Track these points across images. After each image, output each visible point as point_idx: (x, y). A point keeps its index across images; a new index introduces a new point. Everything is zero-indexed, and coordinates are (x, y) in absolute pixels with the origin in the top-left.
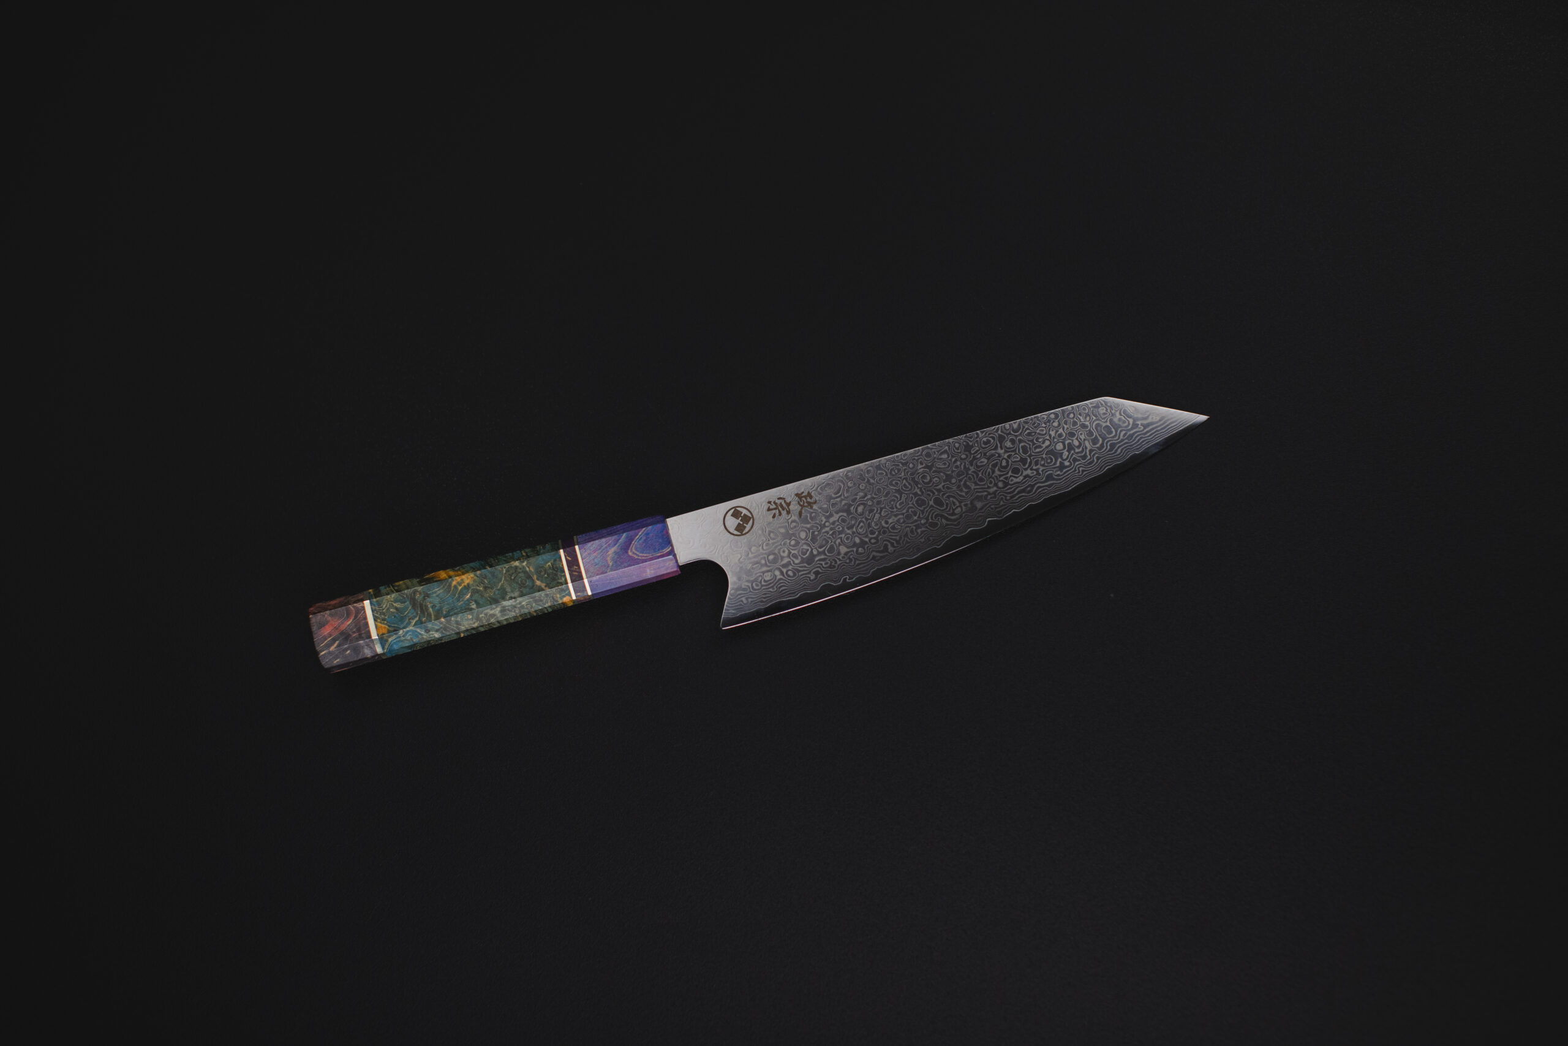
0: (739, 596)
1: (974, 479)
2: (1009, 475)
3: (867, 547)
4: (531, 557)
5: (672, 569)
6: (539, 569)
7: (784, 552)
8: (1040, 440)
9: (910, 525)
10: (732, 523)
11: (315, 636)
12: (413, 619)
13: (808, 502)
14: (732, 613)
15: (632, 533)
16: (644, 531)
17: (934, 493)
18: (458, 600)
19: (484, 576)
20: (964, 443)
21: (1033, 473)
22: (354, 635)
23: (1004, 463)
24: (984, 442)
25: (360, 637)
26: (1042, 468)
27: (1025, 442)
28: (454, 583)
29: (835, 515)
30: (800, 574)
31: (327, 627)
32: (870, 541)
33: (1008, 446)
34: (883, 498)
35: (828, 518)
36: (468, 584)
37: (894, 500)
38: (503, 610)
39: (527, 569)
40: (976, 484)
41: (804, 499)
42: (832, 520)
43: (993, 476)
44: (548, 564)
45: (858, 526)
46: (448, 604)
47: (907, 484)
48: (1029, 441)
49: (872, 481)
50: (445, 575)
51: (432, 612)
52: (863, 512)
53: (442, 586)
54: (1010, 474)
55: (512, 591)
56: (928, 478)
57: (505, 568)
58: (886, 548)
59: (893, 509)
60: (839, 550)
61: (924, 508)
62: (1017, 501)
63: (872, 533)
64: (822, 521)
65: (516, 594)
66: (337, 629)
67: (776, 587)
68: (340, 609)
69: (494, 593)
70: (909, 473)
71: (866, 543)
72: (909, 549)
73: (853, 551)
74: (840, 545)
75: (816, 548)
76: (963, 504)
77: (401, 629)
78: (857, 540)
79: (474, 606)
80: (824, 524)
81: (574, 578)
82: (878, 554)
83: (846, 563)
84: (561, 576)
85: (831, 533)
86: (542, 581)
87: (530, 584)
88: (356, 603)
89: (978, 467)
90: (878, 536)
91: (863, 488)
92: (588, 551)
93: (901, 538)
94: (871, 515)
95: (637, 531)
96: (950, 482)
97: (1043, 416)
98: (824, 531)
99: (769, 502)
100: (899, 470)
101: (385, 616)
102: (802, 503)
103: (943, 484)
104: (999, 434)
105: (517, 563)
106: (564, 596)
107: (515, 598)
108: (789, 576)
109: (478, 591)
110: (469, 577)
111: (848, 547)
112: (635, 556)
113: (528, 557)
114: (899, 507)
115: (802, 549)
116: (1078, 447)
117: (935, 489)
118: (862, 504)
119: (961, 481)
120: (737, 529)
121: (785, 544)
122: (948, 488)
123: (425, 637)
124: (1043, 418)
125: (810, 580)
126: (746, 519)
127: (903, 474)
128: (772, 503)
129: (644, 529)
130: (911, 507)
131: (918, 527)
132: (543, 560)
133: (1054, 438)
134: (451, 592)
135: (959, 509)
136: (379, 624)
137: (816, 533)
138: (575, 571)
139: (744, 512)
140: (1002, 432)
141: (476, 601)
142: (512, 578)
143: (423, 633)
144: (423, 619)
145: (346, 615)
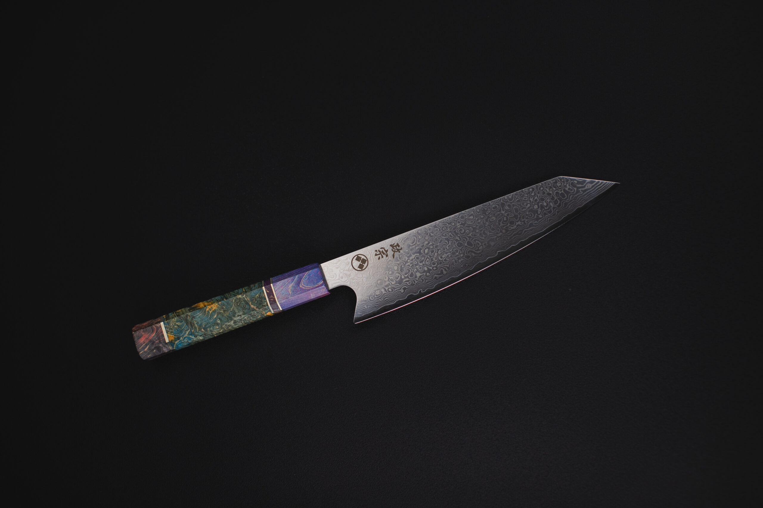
0: (363, 305)
1: (489, 229)
2: (508, 226)
3: (432, 272)
4: (247, 292)
5: (325, 293)
6: (252, 299)
7: (386, 278)
8: (525, 204)
9: (454, 258)
10: (356, 264)
11: (136, 344)
12: (187, 331)
13: (397, 249)
14: (359, 314)
15: (301, 275)
16: (308, 273)
17: (467, 239)
18: (210, 319)
19: (223, 304)
20: (482, 209)
21: (522, 223)
22: (157, 341)
23: (505, 219)
24: (493, 207)
25: (160, 342)
26: (526, 220)
27: (516, 206)
28: (207, 309)
29: (412, 255)
30: (395, 290)
31: (142, 338)
32: (433, 268)
33: (507, 209)
34: (439, 244)
35: (409, 257)
36: (215, 310)
37: (445, 245)
38: (235, 322)
39: (246, 299)
40: (490, 232)
41: (395, 247)
42: (411, 258)
43: (499, 226)
44: (256, 296)
45: (426, 261)
46: (205, 321)
47: (452, 235)
48: (518, 205)
49: (432, 234)
50: (203, 305)
51: (197, 326)
52: (428, 253)
53: (201, 312)
54: (509, 224)
55: (239, 312)
56: (463, 231)
57: (234, 299)
58: (442, 271)
59: (445, 249)
60: (416, 275)
61: (462, 248)
62: (514, 240)
63: (434, 264)
64: (406, 259)
65: (241, 313)
66: (148, 339)
67: (383, 298)
68: (148, 328)
69: (229, 314)
70: (452, 228)
71: (431, 270)
72: (455, 272)
73: (424, 275)
74: (416, 272)
75: (403, 275)
76: (483, 244)
77: (181, 336)
78: (426, 269)
79: (219, 322)
80: (407, 261)
81: (271, 302)
82: (438, 276)
83: (421, 282)
84: (264, 301)
85: (411, 265)
86: (254, 305)
87: (248, 307)
88: (156, 324)
89: (490, 222)
90: (437, 265)
91: (427, 239)
92: (278, 287)
93: (450, 265)
94: (432, 254)
95: (303, 274)
96: (475, 232)
97: (526, 190)
98: (407, 265)
99: (376, 251)
100: (447, 227)
101: (172, 330)
102: (394, 250)
103: (471, 233)
104: (501, 203)
105: (240, 296)
106: (267, 312)
107: (240, 315)
108: (389, 292)
109: (220, 313)
110: (215, 305)
111: (421, 273)
112: (303, 287)
113: (246, 292)
114: (448, 248)
115: (396, 276)
116: (546, 206)
117: (467, 237)
118: (427, 248)
119: (481, 231)
120: (359, 267)
121: (386, 274)
122: (475, 235)
123: (194, 339)
124: (526, 191)
125: (401, 293)
126: (364, 261)
127: (449, 229)
128: (378, 251)
129: (307, 272)
130: (455, 248)
131: (459, 259)
132: (254, 293)
133: (532, 202)
134: (206, 314)
135: (481, 247)
136: (169, 335)
137: (403, 266)
138: (272, 298)
139: (363, 257)
140: (503, 201)
141: (220, 319)
142: (238, 304)
143: (193, 337)
144: (193, 331)
145: (151, 331)
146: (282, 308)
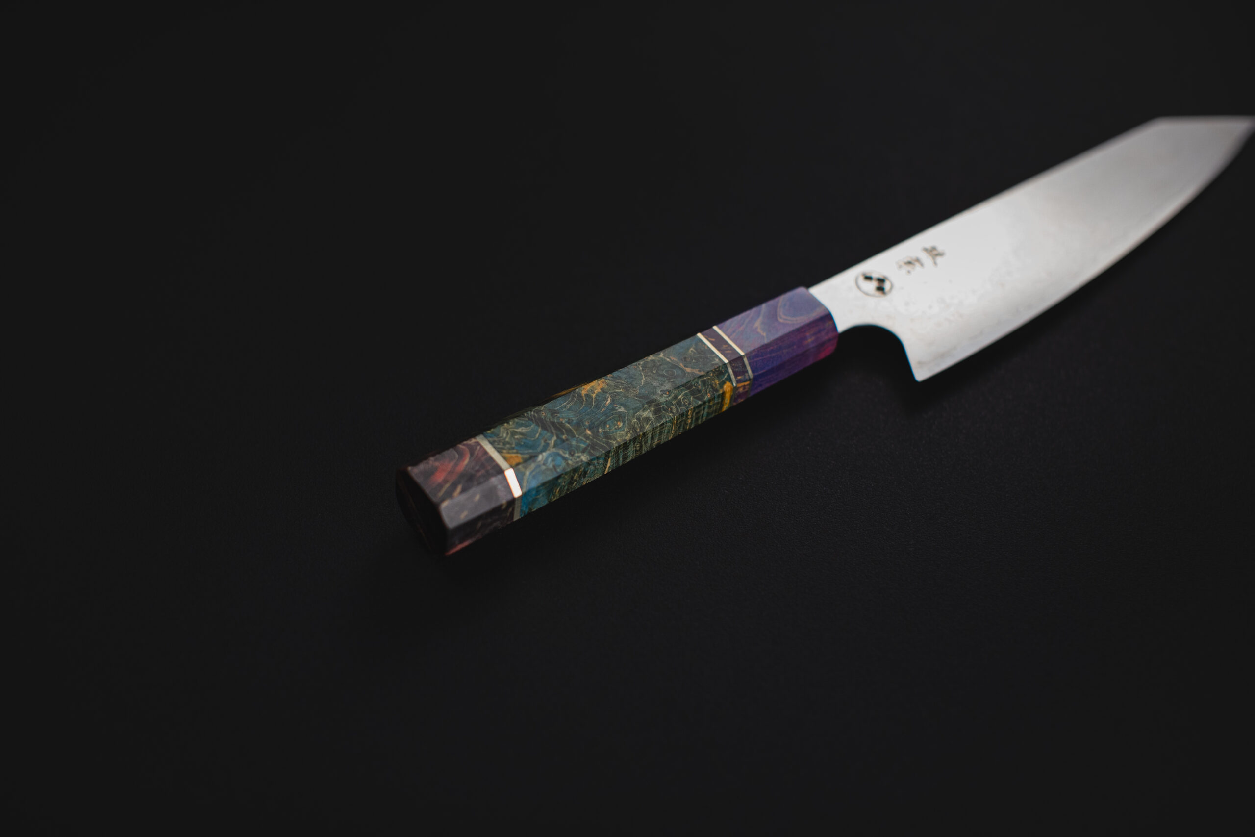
6: (683, 357)
10: (868, 286)
11: (424, 488)
12: (550, 440)
13: (937, 253)
15: (771, 302)
16: (784, 298)
18: (598, 407)
19: (618, 378)
22: (480, 474)
25: (488, 476)
28: (583, 393)
31: (436, 475)
36: (603, 390)
39: (668, 360)
41: (931, 252)
44: (690, 351)
46: (587, 415)
51: (570, 427)
53: (569, 398)
55: (662, 384)
57: (639, 364)
65: (668, 386)
66: (453, 472)
68: (447, 452)
69: (641, 392)
77: (539, 453)
79: (622, 409)
84: (713, 357)
86: (692, 368)
87: (680, 373)
88: (466, 442)
92: (730, 330)
95: (776, 299)
99: (895, 260)
101: (510, 445)
102: (931, 256)
105: (653, 357)
106: (724, 383)
107: (668, 391)
109: (619, 394)
110: (600, 383)
112: (788, 322)
120: (876, 291)
123: (569, 462)
126: (881, 281)
128: (899, 261)
129: (783, 296)
132: (683, 348)
134: (584, 402)
136: (508, 455)
138: (727, 350)
139: (875, 274)
141: (621, 404)
142: (655, 372)
143: (567, 455)
144: (564, 437)
145: (457, 456)
146: (753, 371)
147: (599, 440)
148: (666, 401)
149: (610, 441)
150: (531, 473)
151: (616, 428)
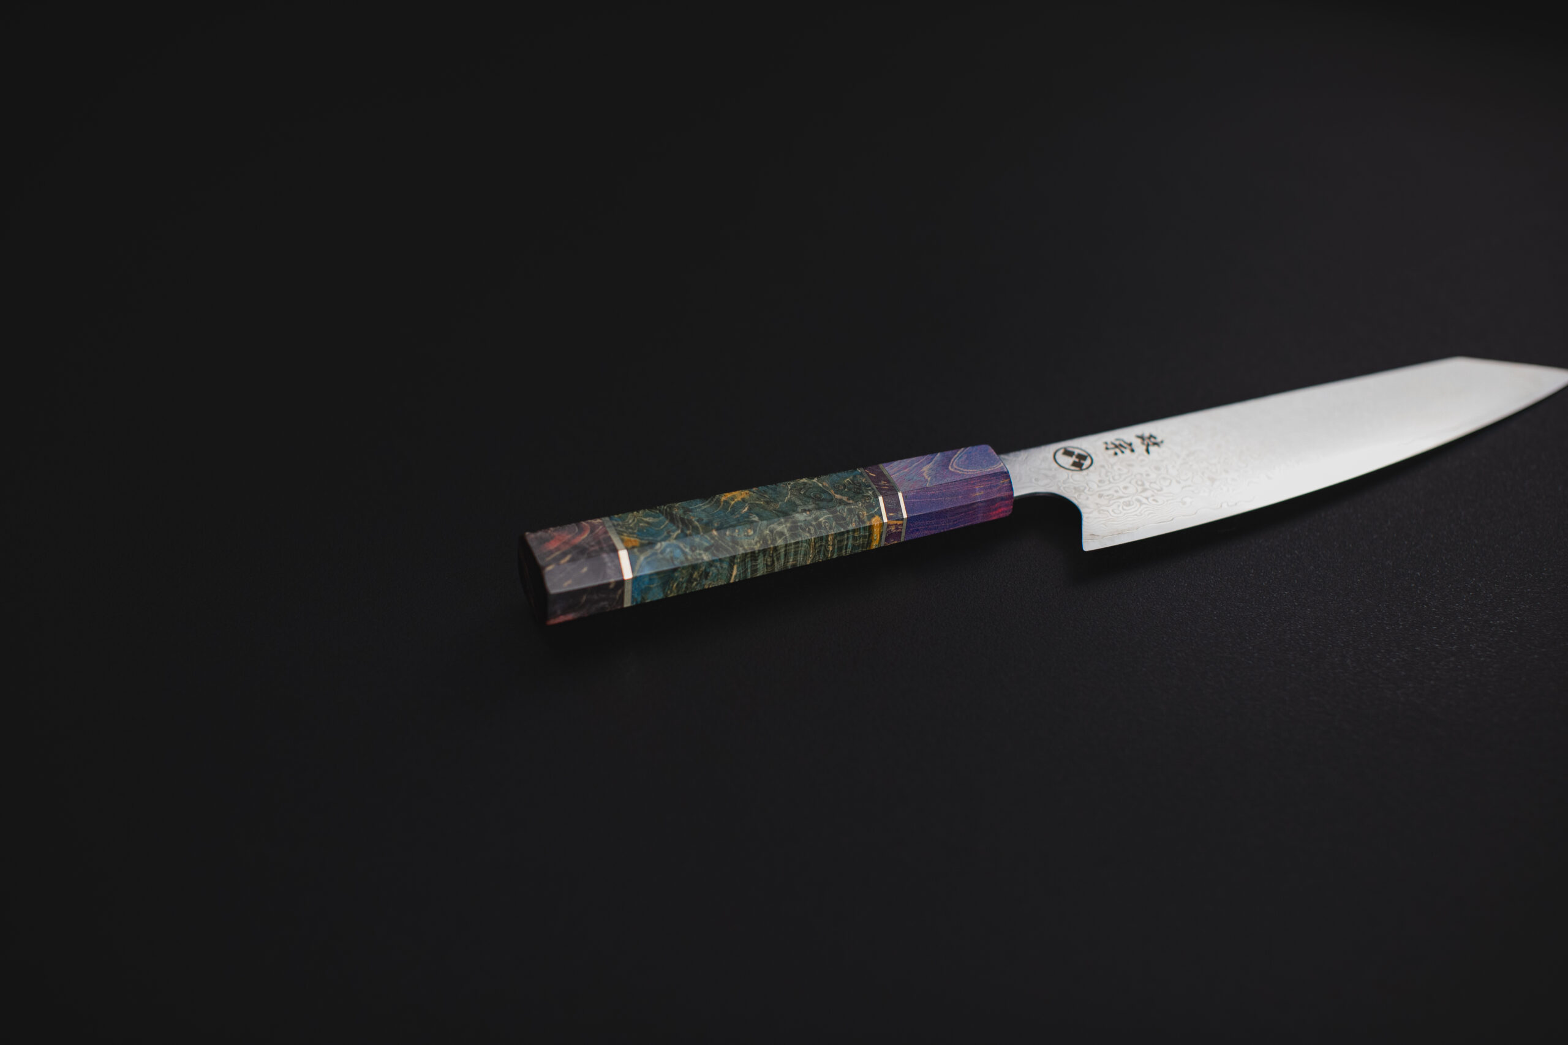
0: (1099, 523)
5: (1006, 495)
6: (836, 485)
10: (1066, 460)
11: (535, 551)
12: (674, 532)
13: (1153, 442)
14: (1094, 545)
15: (947, 454)
16: (963, 451)
18: (733, 513)
19: (762, 493)
22: (593, 549)
25: (601, 552)
28: (723, 499)
30: (1167, 500)
31: (551, 543)
36: (743, 499)
38: (794, 528)
39: (820, 485)
41: (1147, 440)
44: (845, 481)
46: (719, 518)
51: (699, 525)
53: (707, 502)
55: (805, 505)
57: (789, 484)
65: (811, 507)
66: (567, 543)
67: (1142, 513)
68: (569, 526)
69: (781, 507)
77: (658, 542)
79: (756, 519)
81: (884, 492)
84: (867, 490)
87: (828, 497)
88: (589, 521)
92: (898, 468)
95: (954, 450)
99: (1105, 443)
101: (634, 531)
102: (1146, 444)
105: (805, 480)
106: (873, 516)
107: (809, 510)
109: (758, 506)
110: (743, 493)
112: (958, 472)
120: (1073, 466)
123: (689, 557)
126: (1082, 457)
128: (1109, 444)
129: (962, 449)
132: (839, 477)
134: (721, 507)
136: (627, 537)
138: (884, 486)
139: (1077, 451)
141: (757, 515)
142: (802, 492)
143: (687, 550)
144: (688, 532)
145: (577, 530)
146: (908, 512)
147: (724, 542)
148: (805, 520)
149: (736, 546)
150: (646, 558)
151: (745, 535)
